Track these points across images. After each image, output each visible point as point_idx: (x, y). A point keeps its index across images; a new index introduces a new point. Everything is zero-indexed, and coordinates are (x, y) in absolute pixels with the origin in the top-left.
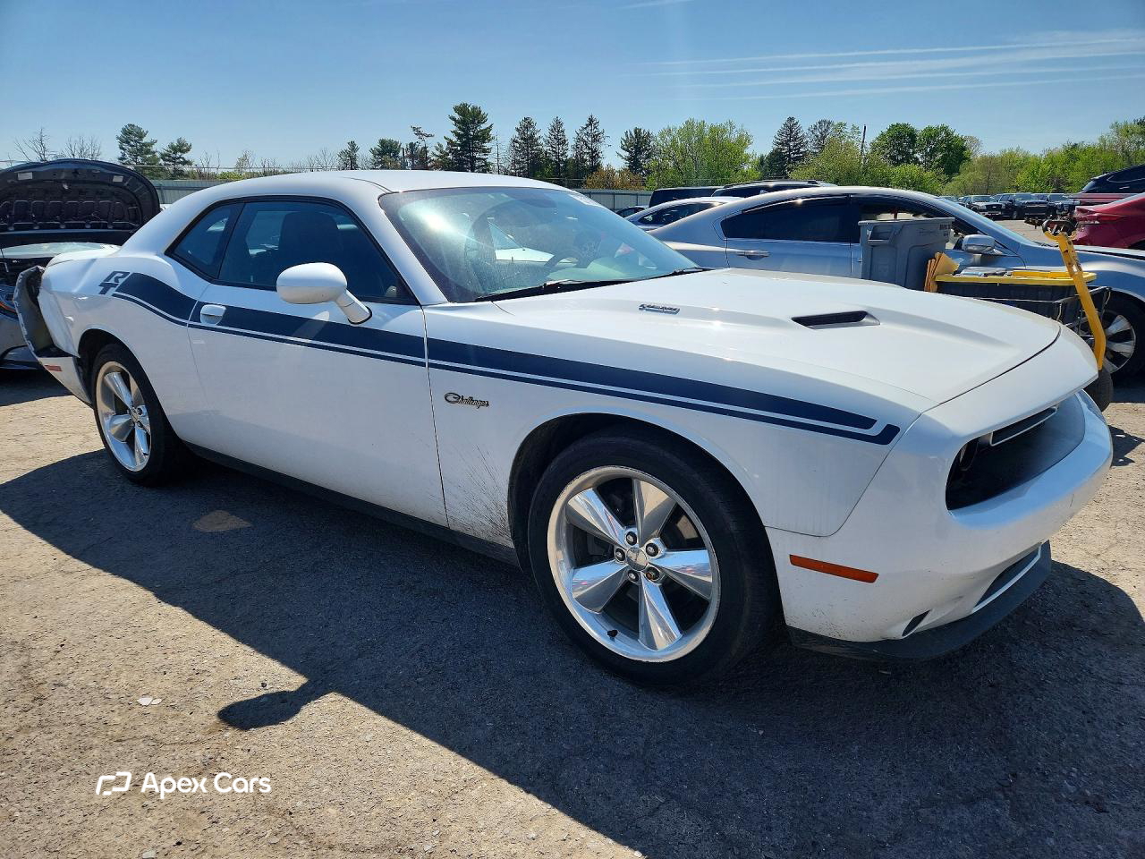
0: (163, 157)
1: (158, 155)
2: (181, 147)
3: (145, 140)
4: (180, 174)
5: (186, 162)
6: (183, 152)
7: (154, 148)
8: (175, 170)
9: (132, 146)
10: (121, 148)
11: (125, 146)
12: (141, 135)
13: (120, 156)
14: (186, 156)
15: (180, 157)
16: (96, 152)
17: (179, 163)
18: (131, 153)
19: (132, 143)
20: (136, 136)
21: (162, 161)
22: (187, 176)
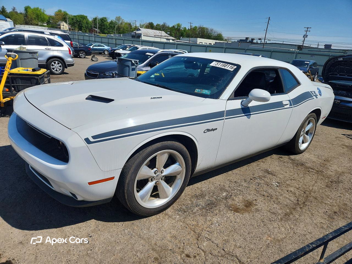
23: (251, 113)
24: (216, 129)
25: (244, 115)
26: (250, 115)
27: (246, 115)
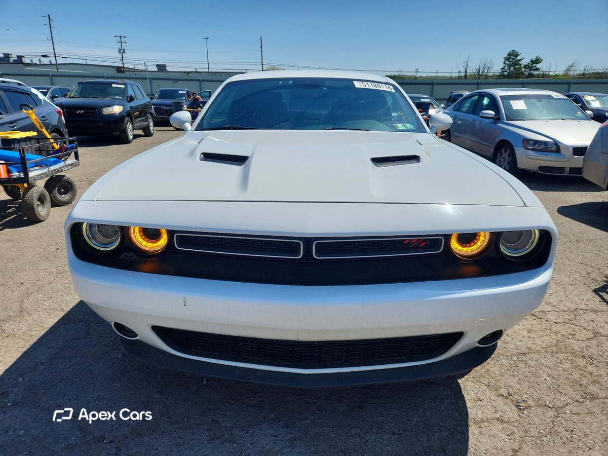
0: (525, 67)
1: (523, 66)
2: (537, 61)
3: (518, 58)
4: (531, 76)
5: (537, 69)
6: (537, 63)
7: (521, 63)
8: (529, 74)
9: (510, 62)
10: (504, 63)
11: (507, 62)
12: (517, 55)
13: (503, 67)
14: (538, 66)
15: (534, 66)
16: (491, 66)
17: (533, 70)
18: (508, 65)
19: (511, 60)
20: (514, 56)
21: (523, 69)
22: (535, 77)
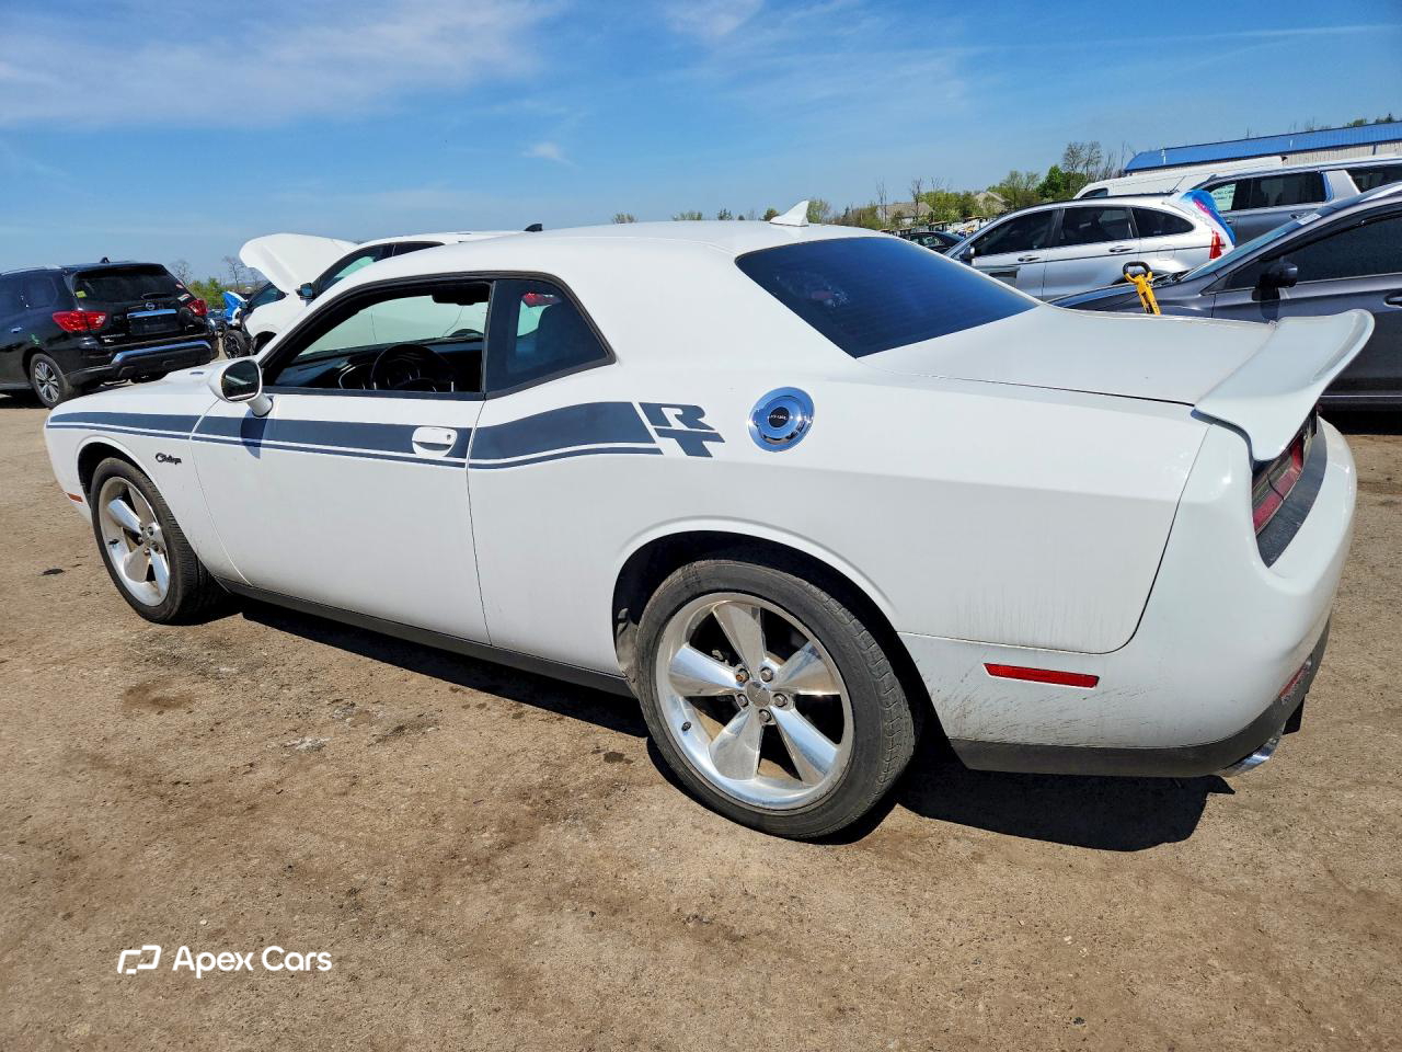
23: (263, 442)
24: (178, 461)
25: (240, 439)
26: (259, 445)
27: (245, 444)
